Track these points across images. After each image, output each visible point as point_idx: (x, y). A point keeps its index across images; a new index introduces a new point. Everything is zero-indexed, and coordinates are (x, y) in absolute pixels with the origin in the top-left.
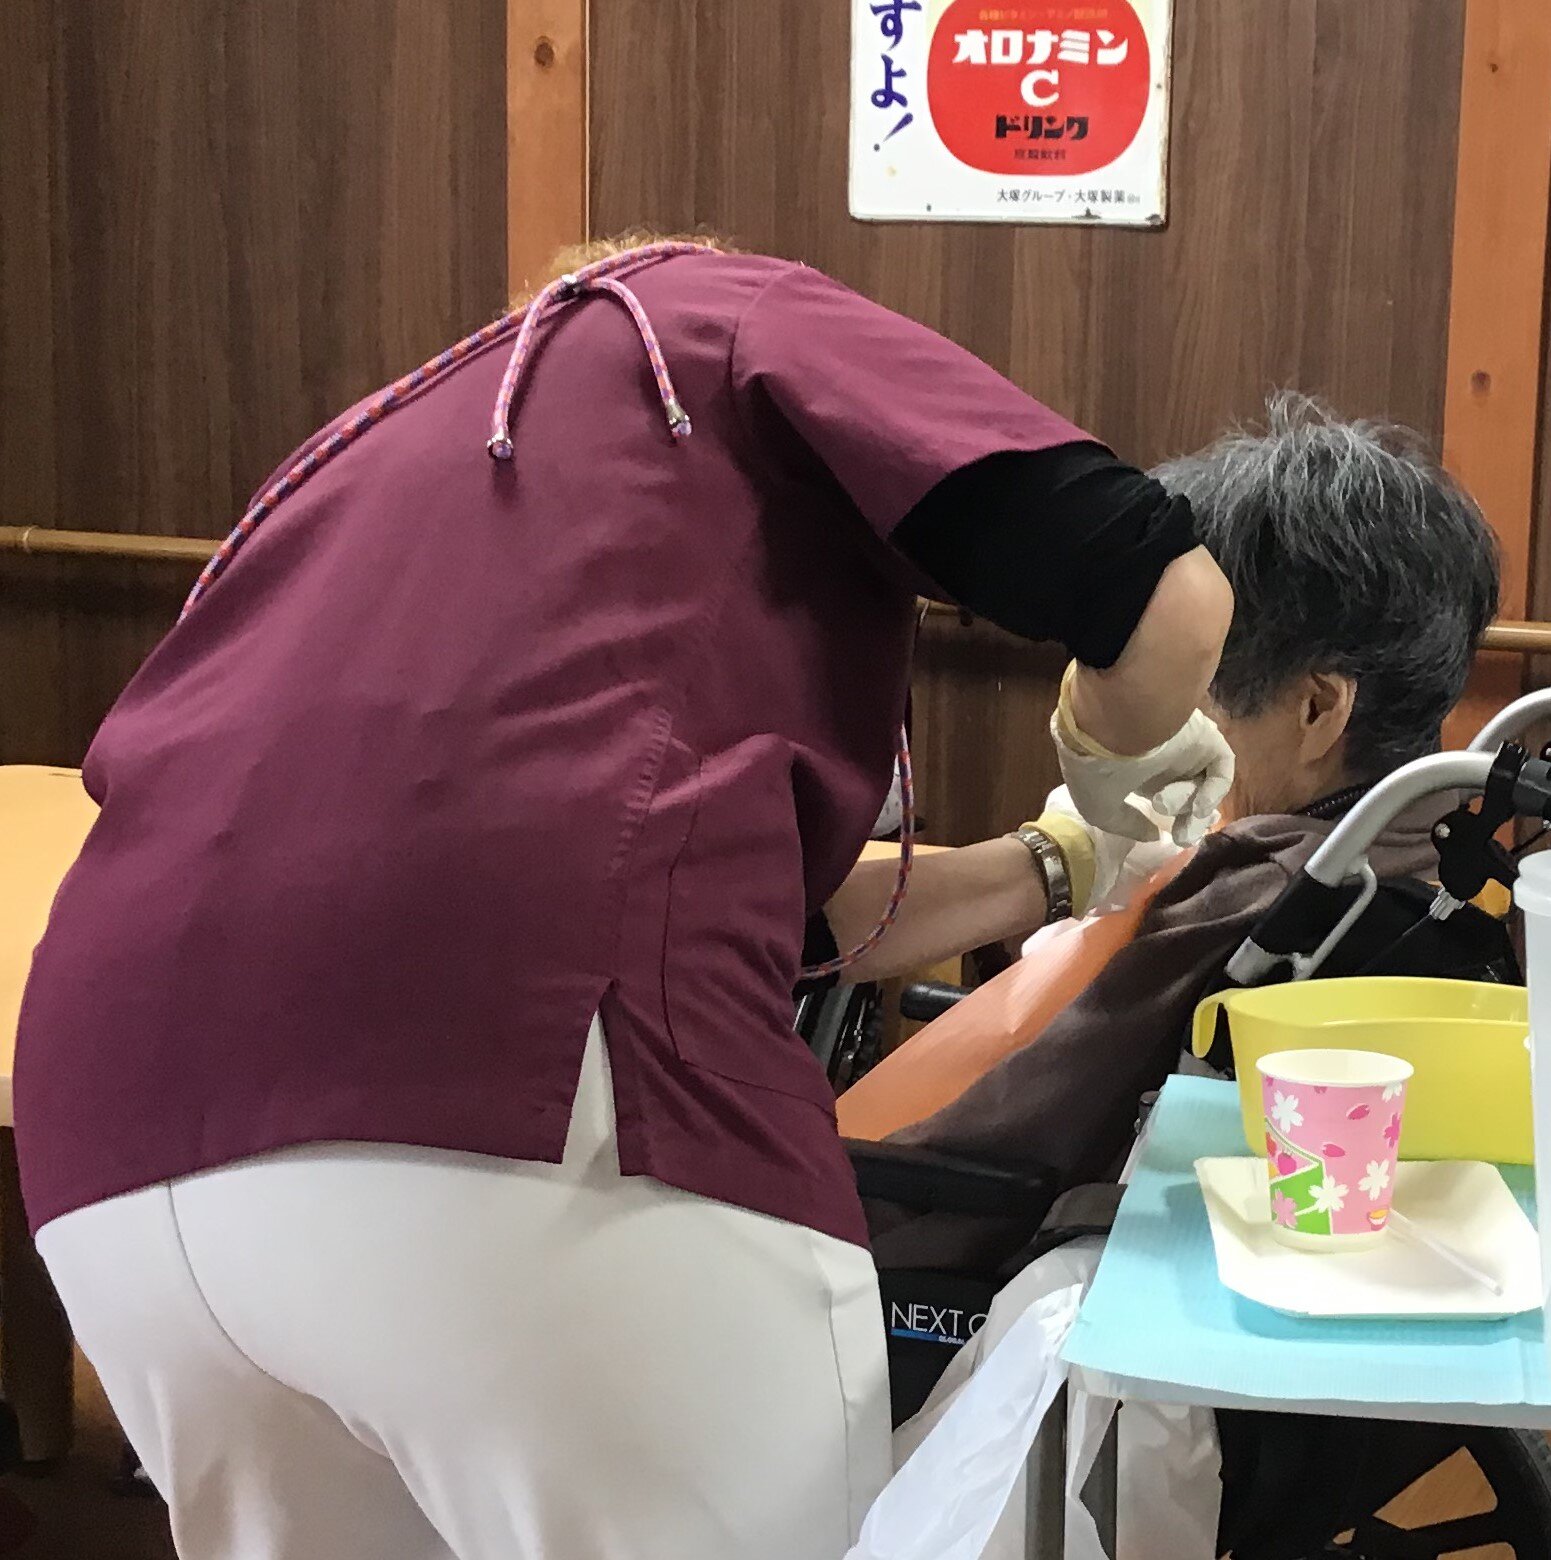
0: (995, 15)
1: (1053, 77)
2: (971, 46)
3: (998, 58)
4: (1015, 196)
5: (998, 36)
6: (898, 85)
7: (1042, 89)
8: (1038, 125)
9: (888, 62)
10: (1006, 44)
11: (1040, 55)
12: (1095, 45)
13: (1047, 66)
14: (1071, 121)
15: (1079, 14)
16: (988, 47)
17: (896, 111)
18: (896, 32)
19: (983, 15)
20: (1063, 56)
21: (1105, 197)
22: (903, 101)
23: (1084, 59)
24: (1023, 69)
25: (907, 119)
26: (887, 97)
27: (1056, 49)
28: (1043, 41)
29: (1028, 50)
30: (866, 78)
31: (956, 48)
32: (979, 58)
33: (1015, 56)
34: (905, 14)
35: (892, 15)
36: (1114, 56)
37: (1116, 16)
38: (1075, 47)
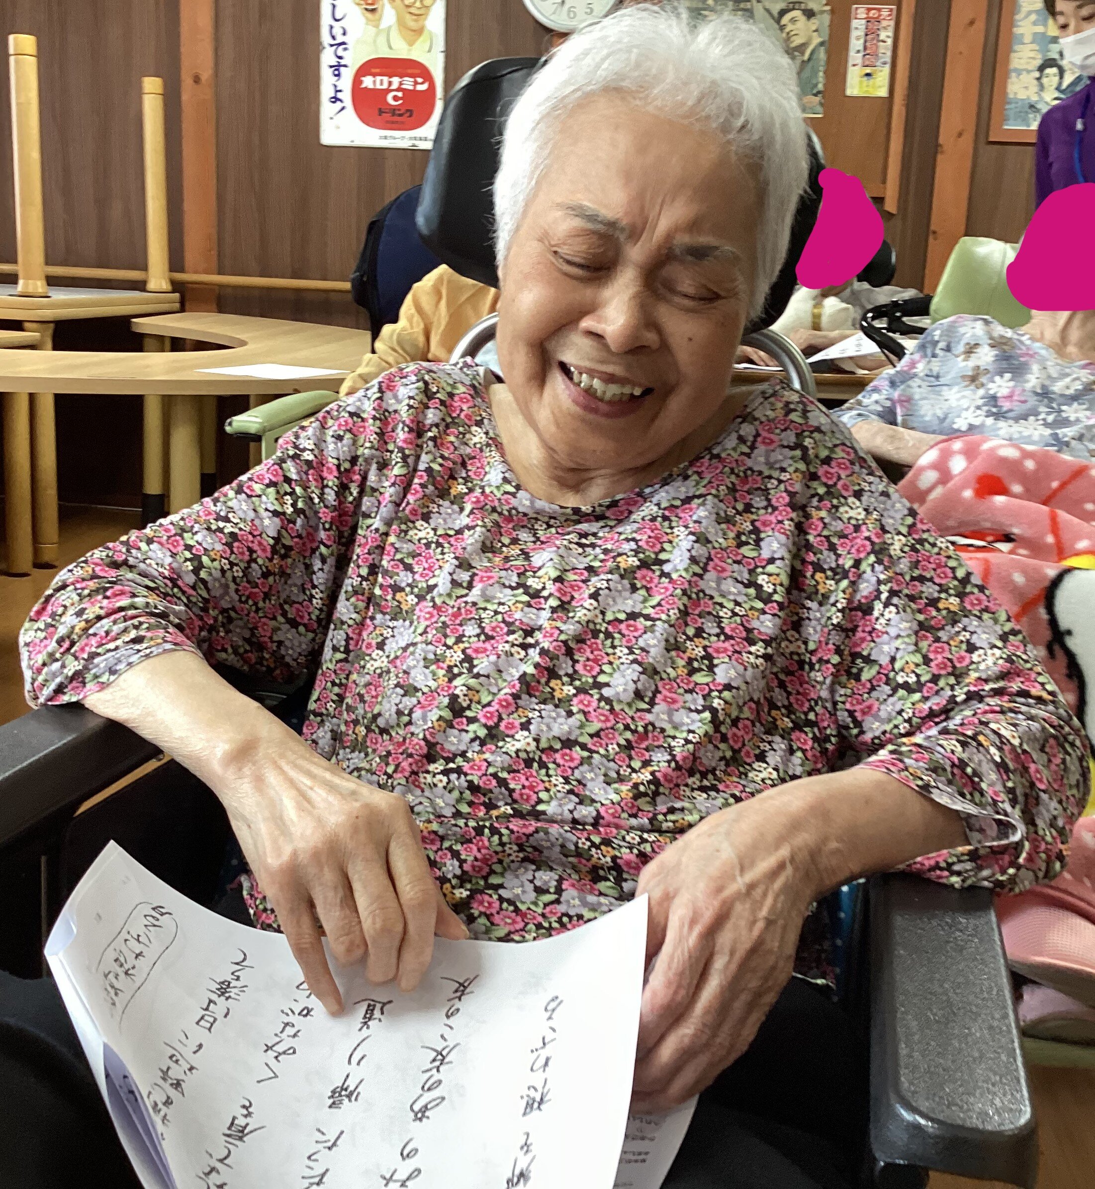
0: (377, 70)
1: (400, 94)
2: (368, 82)
3: (378, 86)
4: (386, 138)
5: (378, 78)
6: (339, 95)
7: (395, 98)
8: (393, 111)
9: (335, 86)
10: (382, 81)
11: (395, 86)
12: (416, 83)
13: (398, 90)
14: (408, 110)
15: (410, 71)
16: (374, 82)
17: (339, 105)
18: (338, 75)
19: (373, 70)
20: (404, 87)
21: (421, 139)
22: (341, 101)
23: (411, 88)
24: (388, 91)
25: (343, 108)
26: (335, 100)
27: (401, 84)
28: (396, 81)
29: (390, 83)
30: (326, 91)
31: (361, 82)
32: (371, 86)
33: (385, 86)
34: (342, 69)
35: (337, 69)
36: (423, 87)
37: (424, 73)
38: (408, 83)
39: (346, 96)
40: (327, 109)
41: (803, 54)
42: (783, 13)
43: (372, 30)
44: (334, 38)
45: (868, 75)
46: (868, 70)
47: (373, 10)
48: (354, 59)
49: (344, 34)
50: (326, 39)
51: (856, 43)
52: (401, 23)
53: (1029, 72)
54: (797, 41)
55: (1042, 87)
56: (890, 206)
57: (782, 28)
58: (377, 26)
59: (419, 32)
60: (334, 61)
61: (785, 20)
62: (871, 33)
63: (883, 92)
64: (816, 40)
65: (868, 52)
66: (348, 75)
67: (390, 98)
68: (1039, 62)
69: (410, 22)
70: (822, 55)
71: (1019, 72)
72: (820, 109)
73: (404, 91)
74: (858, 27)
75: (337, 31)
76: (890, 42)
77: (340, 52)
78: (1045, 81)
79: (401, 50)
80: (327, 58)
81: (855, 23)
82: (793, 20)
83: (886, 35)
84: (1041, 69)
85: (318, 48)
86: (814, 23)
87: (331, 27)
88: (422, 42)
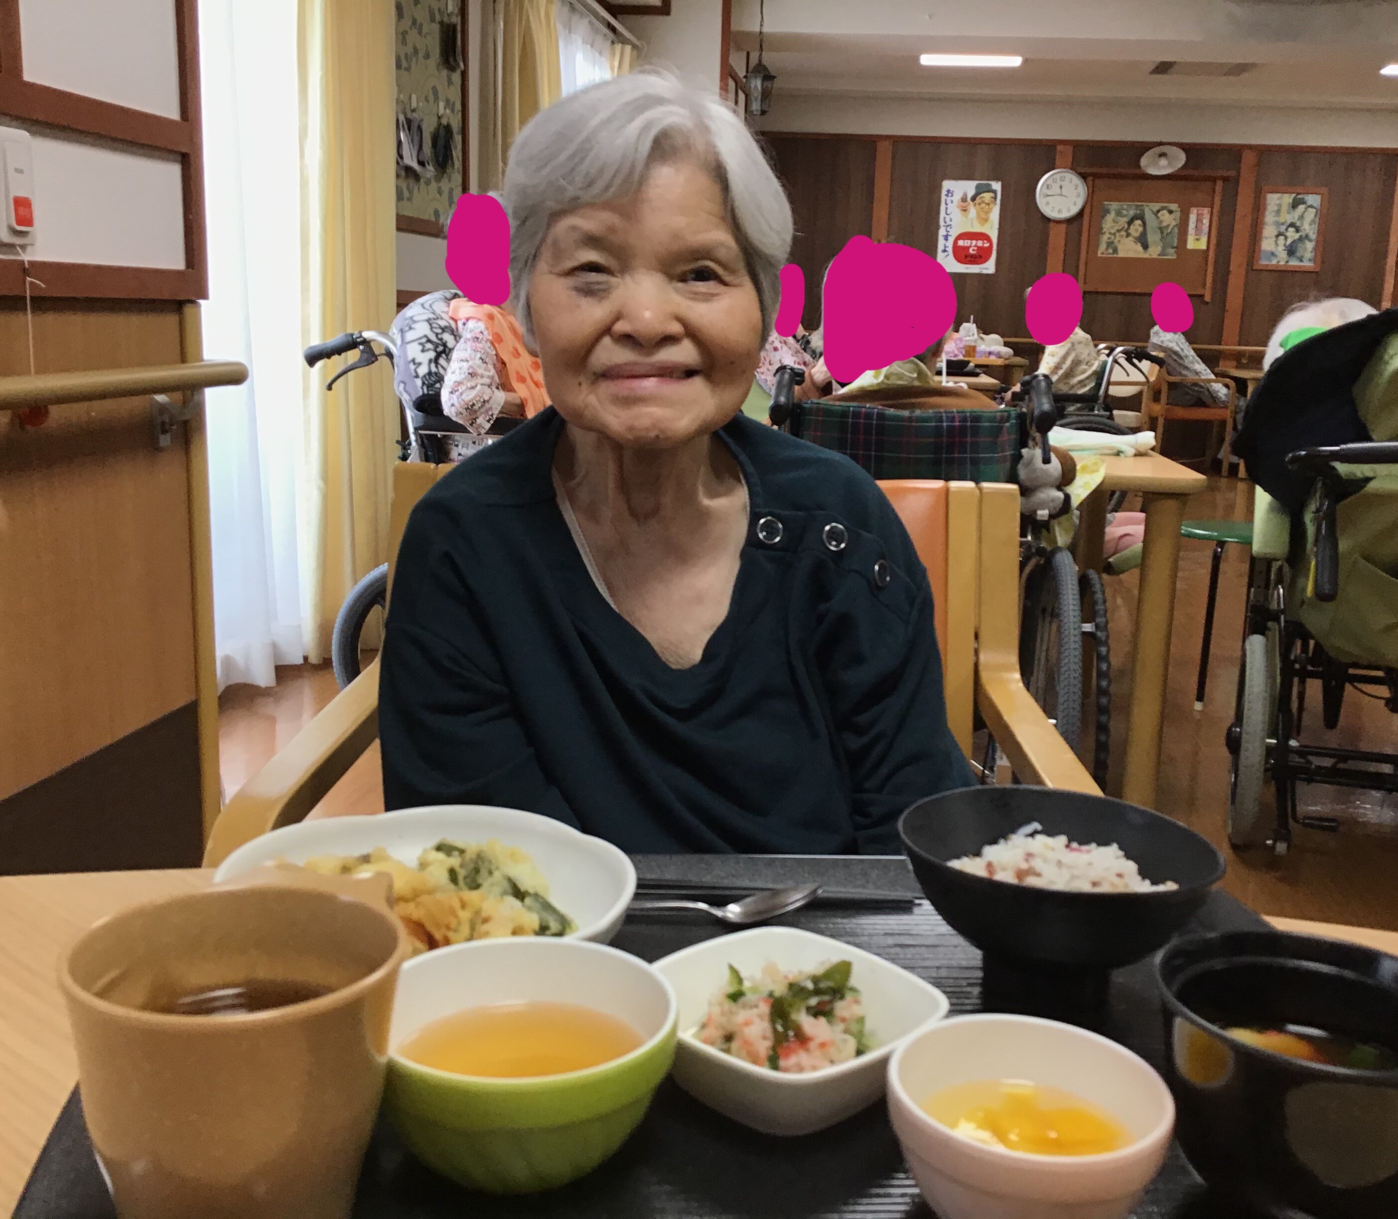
1: (976, 248)
2: (961, 243)
3: (965, 245)
4: (967, 268)
6: (947, 249)
7: (973, 250)
8: (972, 256)
9: (945, 245)
10: (967, 242)
11: (974, 244)
12: (984, 243)
13: (975, 246)
15: (981, 238)
16: (964, 243)
17: (946, 254)
18: (947, 240)
19: (964, 237)
20: (977, 245)
21: (984, 269)
22: (947, 251)
23: (981, 245)
24: (970, 246)
25: (948, 255)
26: (944, 251)
28: (974, 242)
30: (940, 247)
31: (957, 243)
32: (962, 245)
33: (968, 245)
34: (949, 237)
36: (987, 245)
37: (987, 238)
38: (980, 243)
39: (950, 249)
40: (940, 255)
41: (1167, 230)
42: (1158, 211)
43: (964, 219)
44: (945, 222)
45: (1197, 239)
46: (1198, 237)
47: (965, 210)
48: (954, 233)
49: (951, 220)
50: (942, 223)
51: (1192, 225)
52: (978, 216)
53: (1271, 238)
54: (1164, 224)
55: (1277, 245)
56: (1207, 298)
57: (1158, 218)
58: (966, 217)
59: (986, 220)
60: (945, 233)
61: (1159, 214)
62: (1199, 220)
63: (1204, 247)
64: (1174, 223)
65: (1198, 229)
66: (951, 240)
67: (971, 251)
68: (1276, 233)
69: (983, 215)
70: (1176, 230)
71: (1267, 238)
72: (1175, 254)
73: (979, 247)
74: (1193, 218)
75: (948, 220)
76: (1208, 225)
77: (948, 229)
78: (1278, 242)
79: (977, 228)
80: (942, 232)
81: (1191, 215)
82: (1163, 215)
83: (1206, 222)
84: (1277, 236)
86: (1173, 216)
87: (945, 218)
88: (987, 225)
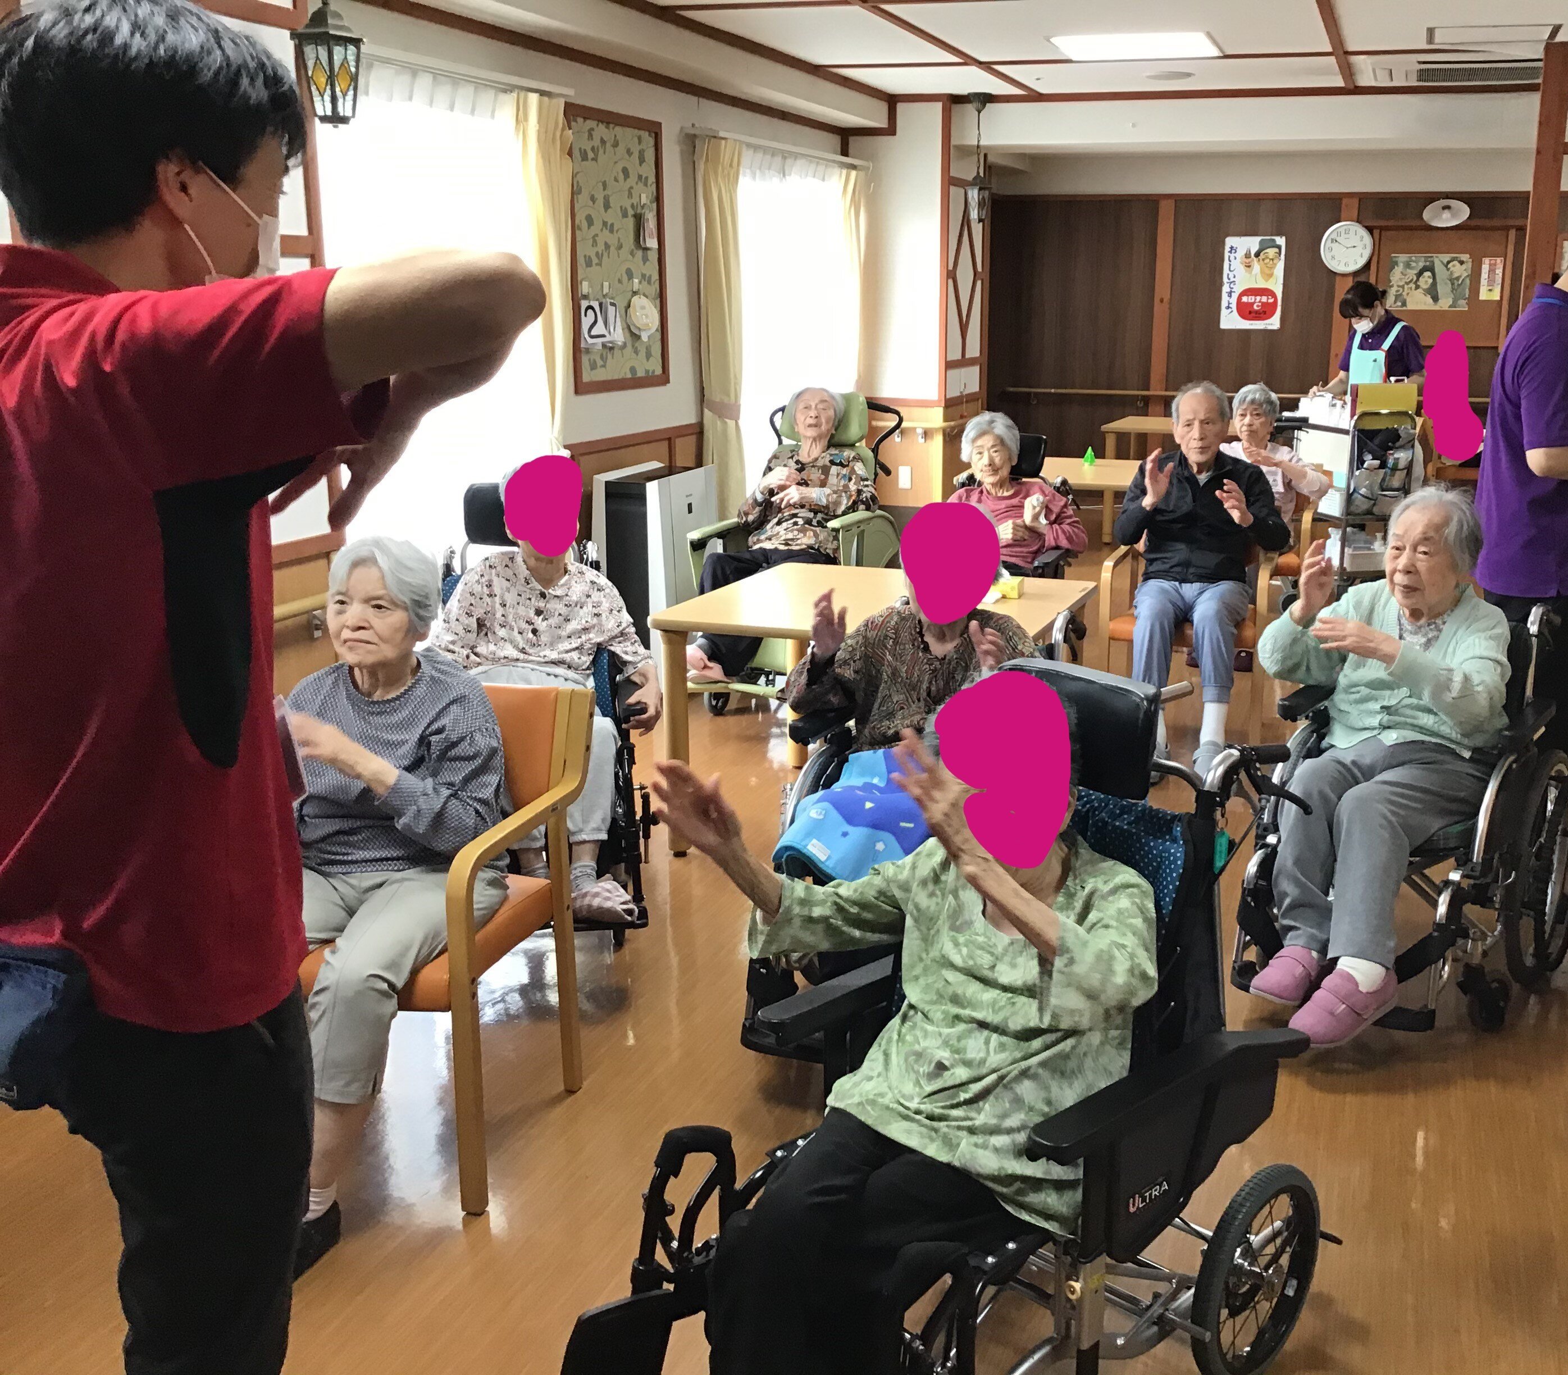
0: (1249, 294)
1: (1260, 304)
2: (1245, 299)
3: (1249, 301)
4: (1251, 325)
5: (1250, 297)
6: (1230, 306)
7: (1258, 306)
8: (1257, 312)
9: (1229, 301)
10: (1251, 299)
11: (1258, 300)
12: (1268, 299)
13: (1259, 302)
14: (1263, 311)
15: (1265, 294)
16: (1248, 299)
17: (1230, 310)
18: (1230, 297)
19: (1247, 294)
20: (1262, 301)
21: (1269, 325)
22: (1231, 308)
23: (1265, 301)
24: (1254, 303)
25: (1232, 311)
28: (1258, 298)
29: (1255, 299)
30: (1224, 304)
31: (1241, 299)
32: (1246, 301)
33: (1253, 301)
34: (1232, 294)
35: (1230, 294)
36: (1271, 300)
37: (1272, 294)
38: (1264, 299)
39: (1234, 306)
40: (1224, 312)
41: (1458, 281)
42: (1448, 262)
43: (1248, 275)
44: (1229, 279)
45: (1490, 290)
46: (1490, 288)
47: (1249, 267)
48: (1238, 289)
50: (1225, 280)
51: (1484, 275)
52: (1262, 272)
54: (1456, 275)
57: (1448, 269)
59: (1271, 275)
60: (1229, 290)
61: (1450, 266)
62: (1492, 271)
63: (1498, 298)
64: (1465, 274)
65: (1491, 281)
66: (1235, 296)
67: (1255, 307)
69: (1267, 271)
70: (1468, 281)
72: (1467, 306)
74: (1485, 268)
75: (1231, 276)
76: (1501, 275)
77: (1232, 286)
79: (1262, 284)
80: (1225, 289)
81: (1483, 266)
82: (1454, 266)
83: (1499, 271)
85: (1221, 284)
86: (1464, 266)
87: (1228, 275)
88: (1272, 280)
